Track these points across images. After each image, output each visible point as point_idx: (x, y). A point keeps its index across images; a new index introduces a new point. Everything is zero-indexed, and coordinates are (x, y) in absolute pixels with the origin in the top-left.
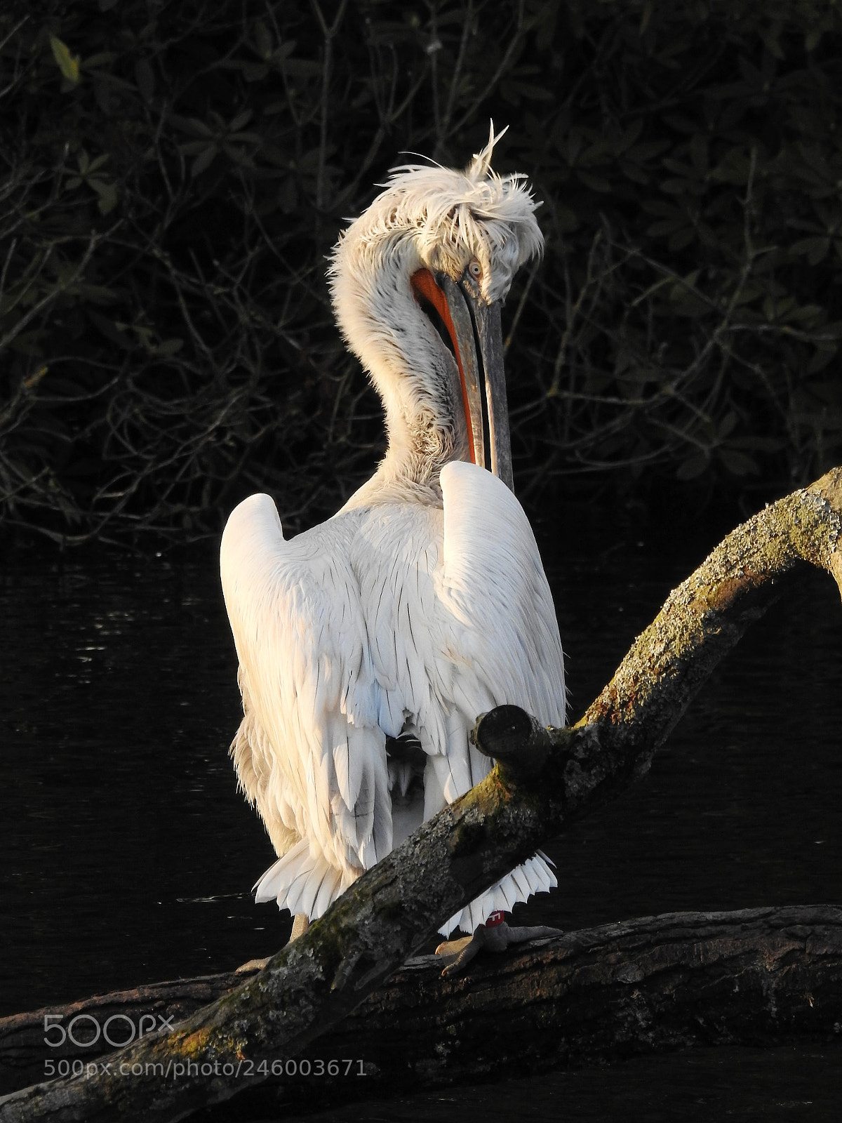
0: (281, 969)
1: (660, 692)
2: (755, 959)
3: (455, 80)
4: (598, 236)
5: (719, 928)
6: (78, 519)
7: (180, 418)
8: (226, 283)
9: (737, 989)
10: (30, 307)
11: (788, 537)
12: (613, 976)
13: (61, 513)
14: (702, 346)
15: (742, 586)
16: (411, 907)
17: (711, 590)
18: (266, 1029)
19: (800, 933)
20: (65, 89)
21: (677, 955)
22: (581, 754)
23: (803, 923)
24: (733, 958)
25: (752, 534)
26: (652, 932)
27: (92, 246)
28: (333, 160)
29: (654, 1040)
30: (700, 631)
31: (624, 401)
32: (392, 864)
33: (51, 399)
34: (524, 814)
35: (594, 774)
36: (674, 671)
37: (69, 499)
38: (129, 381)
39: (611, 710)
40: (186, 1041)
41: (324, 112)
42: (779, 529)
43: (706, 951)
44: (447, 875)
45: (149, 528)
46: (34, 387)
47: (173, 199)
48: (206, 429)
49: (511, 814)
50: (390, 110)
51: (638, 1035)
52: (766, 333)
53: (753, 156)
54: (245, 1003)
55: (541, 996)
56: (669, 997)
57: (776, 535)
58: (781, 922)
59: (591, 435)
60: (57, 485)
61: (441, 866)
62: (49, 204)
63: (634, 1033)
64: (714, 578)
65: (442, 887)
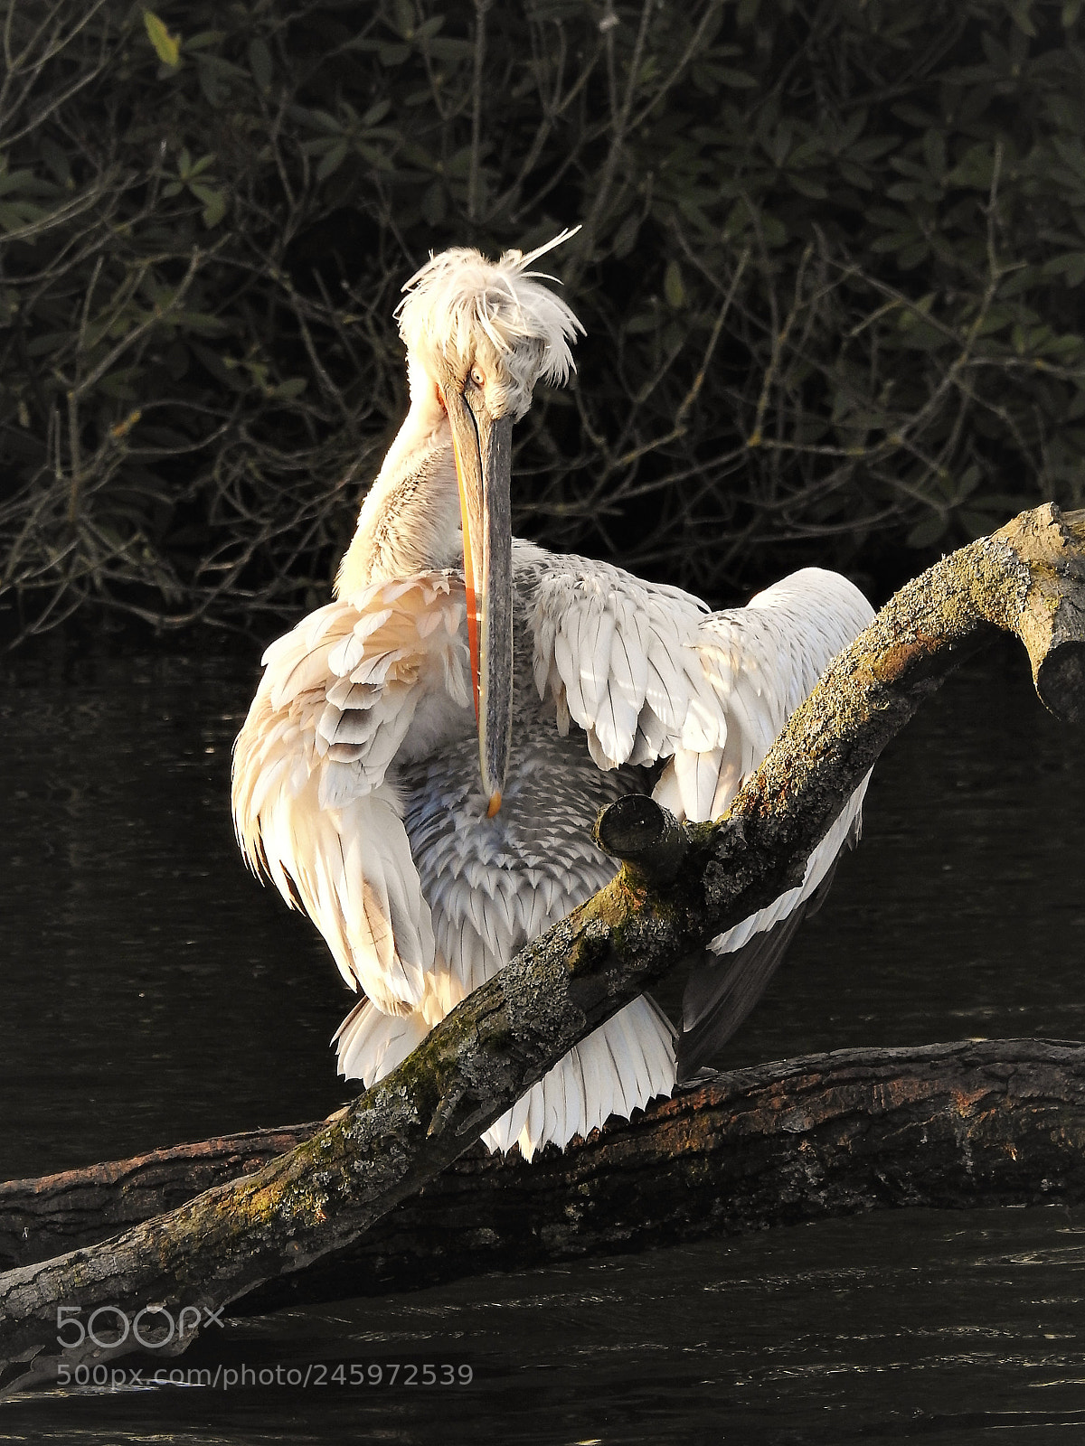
0: (369, 1111)
1: (818, 779)
2: (946, 1103)
3: (636, 63)
4: (808, 252)
5: (904, 1067)
6: (179, 597)
7: (304, 474)
8: (359, 310)
9: (925, 1140)
10: (120, 339)
11: (968, 594)
12: (777, 1125)
13: (157, 590)
14: (938, 384)
15: (913, 653)
16: (523, 1037)
17: (877, 657)
18: (350, 1183)
19: (1001, 1073)
20: (162, 75)
21: (853, 1099)
22: (723, 854)
23: (1004, 1060)
24: (920, 1103)
25: (925, 590)
26: (824, 1072)
27: (194, 266)
28: (489, 160)
29: (826, 1199)
30: (865, 706)
31: (842, 452)
32: (500, 985)
33: (146, 451)
34: (656, 926)
35: (740, 878)
36: (835, 754)
37: (168, 573)
38: (242, 430)
39: (759, 802)
40: (256, 1197)
41: (477, 103)
42: (958, 585)
43: (888, 1095)
44: (564, 998)
45: (266, 607)
46: (124, 437)
47: (295, 208)
48: (333, 486)
49: (641, 925)
50: (556, 99)
51: (807, 1194)
52: (1014, 369)
53: (999, 154)
54: (326, 1152)
55: (690, 1148)
56: (844, 1149)
57: (954, 592)
58: (977, 1059)
59: (802, 493)
60: (153, 555)
61: (558, 988)
62: (143, 215)
63: (803, 1193)
64: (880, 643)
65: (559, 1013)
